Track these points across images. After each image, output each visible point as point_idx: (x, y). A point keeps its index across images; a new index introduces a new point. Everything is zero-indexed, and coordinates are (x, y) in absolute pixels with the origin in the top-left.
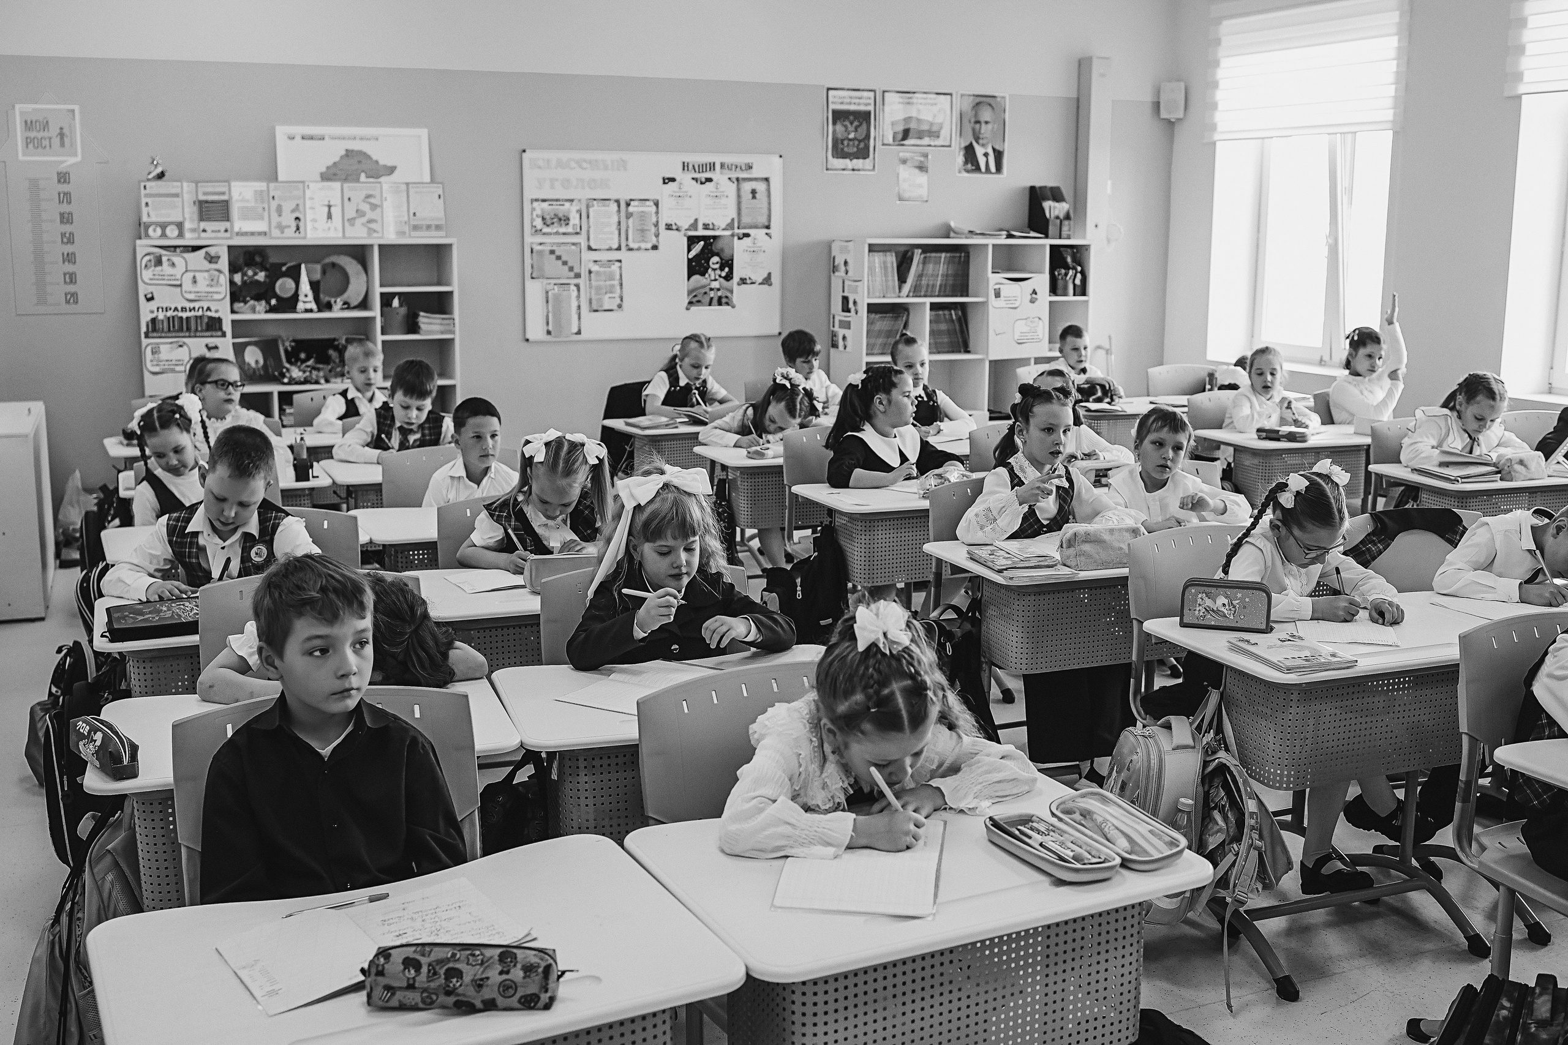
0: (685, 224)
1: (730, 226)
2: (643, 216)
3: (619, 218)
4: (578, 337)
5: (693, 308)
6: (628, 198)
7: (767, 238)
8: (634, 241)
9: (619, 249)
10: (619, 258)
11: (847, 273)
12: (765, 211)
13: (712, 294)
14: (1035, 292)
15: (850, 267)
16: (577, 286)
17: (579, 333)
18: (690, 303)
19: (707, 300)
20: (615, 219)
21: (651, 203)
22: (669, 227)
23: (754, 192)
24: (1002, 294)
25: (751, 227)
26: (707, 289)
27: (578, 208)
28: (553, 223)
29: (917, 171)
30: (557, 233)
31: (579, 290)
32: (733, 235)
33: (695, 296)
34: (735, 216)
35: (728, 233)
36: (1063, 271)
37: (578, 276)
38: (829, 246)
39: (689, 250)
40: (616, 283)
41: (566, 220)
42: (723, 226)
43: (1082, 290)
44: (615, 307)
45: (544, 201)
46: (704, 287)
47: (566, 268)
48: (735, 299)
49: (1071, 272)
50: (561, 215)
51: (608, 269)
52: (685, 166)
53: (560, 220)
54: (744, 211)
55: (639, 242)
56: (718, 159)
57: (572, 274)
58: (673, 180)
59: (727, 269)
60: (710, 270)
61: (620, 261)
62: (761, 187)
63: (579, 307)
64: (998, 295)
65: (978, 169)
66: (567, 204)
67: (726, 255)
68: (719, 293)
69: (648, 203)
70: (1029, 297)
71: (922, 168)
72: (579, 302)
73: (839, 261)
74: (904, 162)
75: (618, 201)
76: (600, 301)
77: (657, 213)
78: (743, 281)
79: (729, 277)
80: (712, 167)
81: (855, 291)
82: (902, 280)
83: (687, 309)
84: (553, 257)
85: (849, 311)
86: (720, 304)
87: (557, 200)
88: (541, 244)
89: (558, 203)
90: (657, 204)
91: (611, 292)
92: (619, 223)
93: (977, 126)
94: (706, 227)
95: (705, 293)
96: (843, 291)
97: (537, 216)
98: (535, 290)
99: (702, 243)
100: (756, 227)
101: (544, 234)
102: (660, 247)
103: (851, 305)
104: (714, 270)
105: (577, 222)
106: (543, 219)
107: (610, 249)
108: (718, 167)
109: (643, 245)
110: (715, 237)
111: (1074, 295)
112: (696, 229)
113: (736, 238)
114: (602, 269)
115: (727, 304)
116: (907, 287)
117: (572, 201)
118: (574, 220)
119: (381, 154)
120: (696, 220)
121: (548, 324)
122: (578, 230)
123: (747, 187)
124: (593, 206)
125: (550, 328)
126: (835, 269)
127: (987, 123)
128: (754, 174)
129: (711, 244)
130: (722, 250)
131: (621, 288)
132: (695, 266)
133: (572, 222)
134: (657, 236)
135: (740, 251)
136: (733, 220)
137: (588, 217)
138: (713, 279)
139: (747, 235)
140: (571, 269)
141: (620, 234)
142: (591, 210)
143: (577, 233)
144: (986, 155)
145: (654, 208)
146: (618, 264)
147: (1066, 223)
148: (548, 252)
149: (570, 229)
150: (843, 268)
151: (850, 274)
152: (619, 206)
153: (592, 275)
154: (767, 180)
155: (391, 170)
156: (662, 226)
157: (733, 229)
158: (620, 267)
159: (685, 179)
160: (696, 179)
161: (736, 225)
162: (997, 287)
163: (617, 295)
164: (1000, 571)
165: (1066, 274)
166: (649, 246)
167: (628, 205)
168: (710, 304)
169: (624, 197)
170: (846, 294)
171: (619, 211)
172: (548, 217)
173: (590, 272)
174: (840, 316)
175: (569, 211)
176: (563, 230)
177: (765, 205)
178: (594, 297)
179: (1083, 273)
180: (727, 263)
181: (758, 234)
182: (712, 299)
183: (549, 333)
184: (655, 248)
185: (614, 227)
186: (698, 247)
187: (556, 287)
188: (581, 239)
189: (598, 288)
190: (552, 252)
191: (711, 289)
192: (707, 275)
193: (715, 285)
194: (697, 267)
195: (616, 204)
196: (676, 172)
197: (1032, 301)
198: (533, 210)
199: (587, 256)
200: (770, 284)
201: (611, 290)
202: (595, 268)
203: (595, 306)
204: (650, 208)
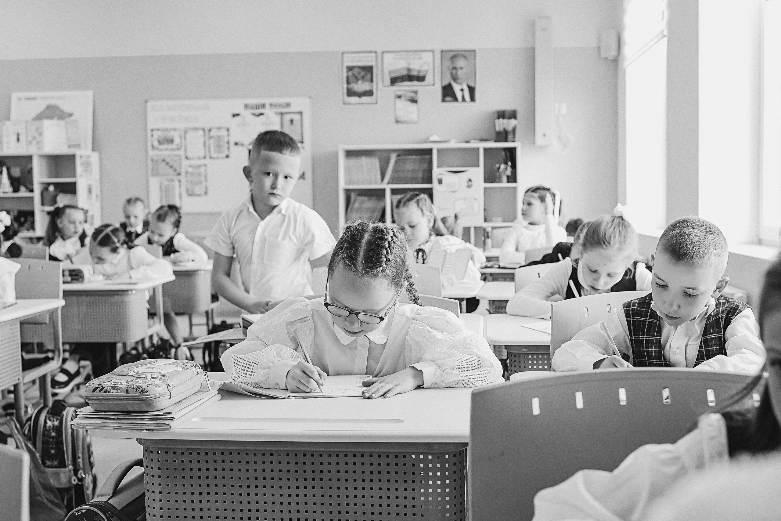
2: (219, 138)
3: (205, 140)
6: (211, 127)
8: (214, 153)
9: (205, 158)
12: (300, 132)
14: (470, 180)
16: (180, 181)
20: (202, 140)
21: (224, 130)
22: (236, 144)
23: (292, 121)
24: (444, 181)
27: (179, 134)
28: (164, 143)
29: (409, 103)
30: (167, 149)
31: (180, 183)
37: (179, 174)
40: (203, 178)
41: (171, 141)
43: (513, 179)
44: (203, 193)
45: (158, 130)
47: (172, 170)
50: (168, 138)
52: (246, 106)
53: (168, 141)
55: (218, 153)
56: (267, 101)
57: (176, 174)
58: (238, 115)
61: (205, 165)
62: (296, 117)
63: (180, 194)
64: (440, 182)
65: (455, 99)
66: (172, 132)
69: (222, 130)
70: (466, 184)
71: (414, 101)
72: (181, 190)
74: (399, 97)
75: (204, 130)
76: (193, 189)
77: (228, 135)
80: (264, 106)
82: (383, 173)
84: (164, 163)
87: (166, 129)
88: (157, 156)
89: (167, 131)
90: (228, 130)
92: (205, 142)
93: (454, 72)
97: (154, 139)
98: (154, 183)
101: (159, 150)
102: (231, 156)
105: (179, 142)
106: (158, 141)
107: (199, 158)
108: (267, 106)
109: (220, 156)
111: (508, 182)
114: (195, 171)
116: (387, 178)
117: (175, 130)
118: (177, 141)
119: (66, 107)
122: (179, 147)
123: (287, 118)
124: (188, 132)
127: (461, 68)
128: (293, 109)
131: (206, 182)
133: (175, 142)
134: (229, 149)
137: (185, 139)
140: (175, 170)
141: (205, 149)
142: (187, 135)
143: (179, 149)
144: (462, 90)
145: (226, 133)
146: (204, 167)
148: (161, 161)
149: (174, 147)
152: (204, 132)
153: (188, 174)
154: (301, 113)
155: (71, 115)
156: (232, 144)
158: (206, 169)
159: (247, 114)
160: (253, 114)
162: (440, 177)
163: (204, 186)
166: (224, 155)
167: (210, 130)
169: (207, 127)
171: (204, 135)
172: (161, 140)
173: (187, 172)
175: (173, 136)
176: (170, 147)
177: (300, 129)
178: (189, 188)
179: (512, 166)
184: (227, 157)
185: (201, 145)
187: (166, 181)
188: (181, 153)
189: (192, 182)
190: (164, 160)
195: (202, 131)
196: (240, 109)
197: (467, 186)
198: (152, 135)
199: (185, 163)
200: (304, 178)
201: (200, 183)
202: (190, 170)
203: (190, 192)
204: (224, 133)
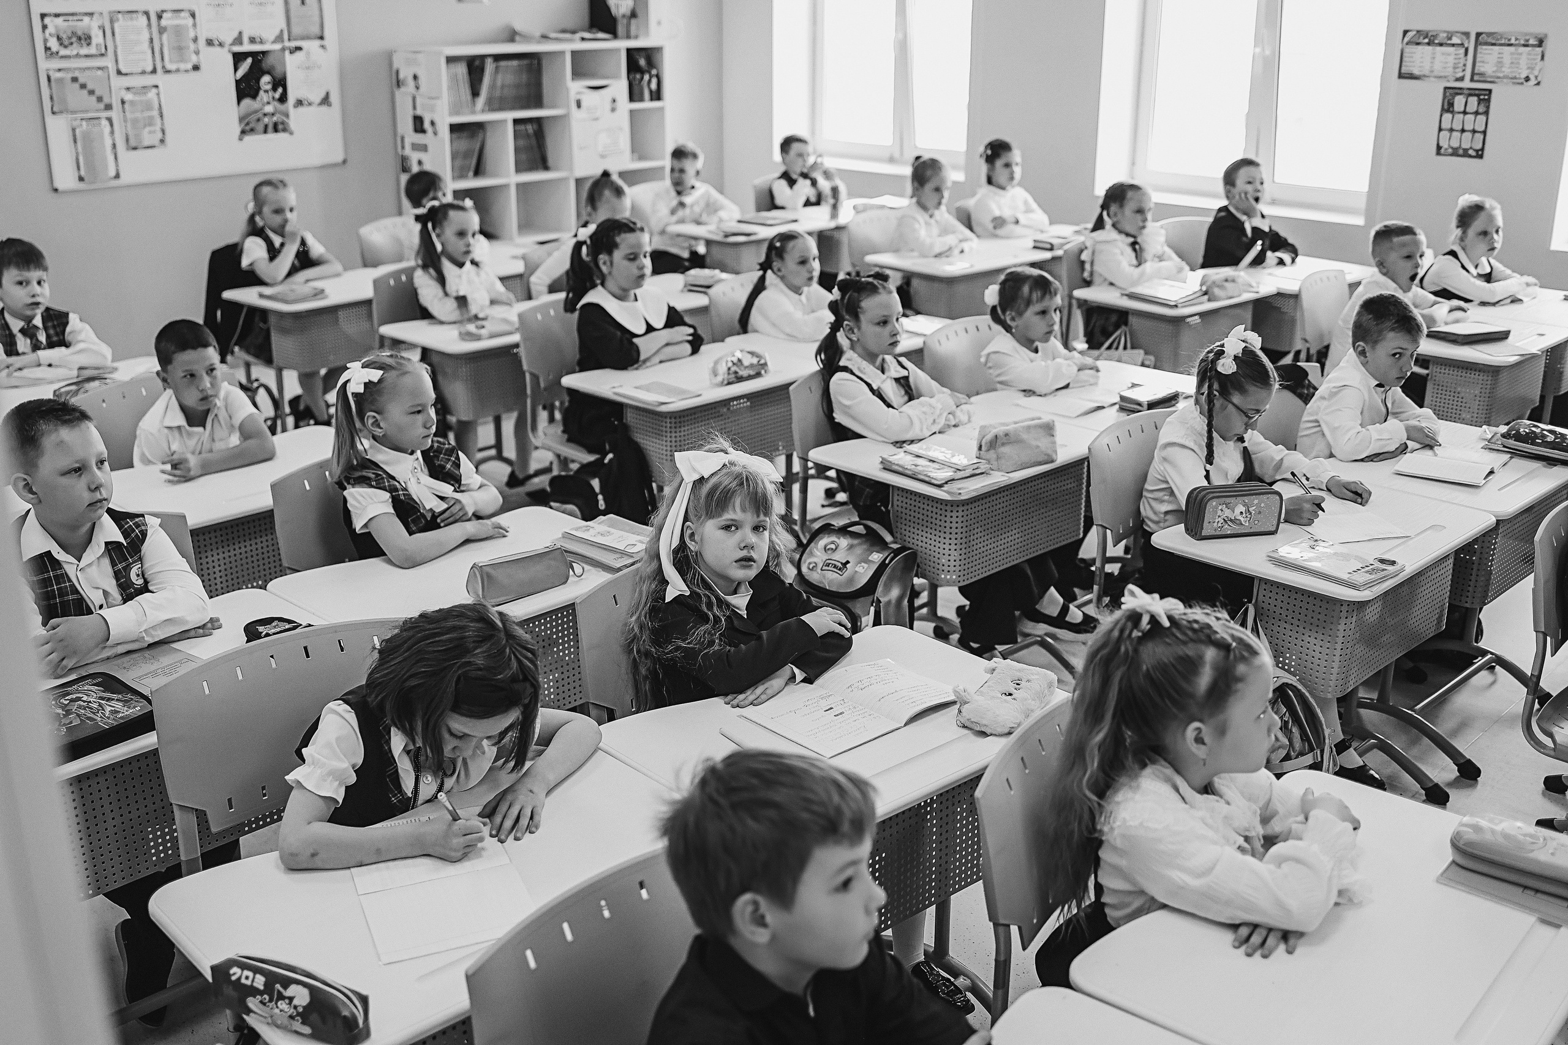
0: (228, 38)
1: (279, 38)
2: (179, 31)
3: (151, 34)
4: (116, 183)
5: (248, 138)
6: (159, 9)
7: (321, 50)
8: (171, 61)
9: (154, 71)
10: (155, 83)
11: (417, 88)
12: (317, 19)
13: (266, 120)
14: (615, 101)
15: (422, 81)
16: (110, 120)
17: (117, 176)
18: (243, 132)
19: (260, 127)
20: (147, 36)
21: (187, 14)
22: (210, 42)
24: (583, 104)
25: (303, 38)
26: (260, 115)
27: (100, 23)
28: (72, 44)
30: (78, 56)
31: (112, 125)
32: (283, 49)
33: (248, 124)
34: (284, 26)
35: (278, 47)
36: (638, 76)
37: (109, 107)
38: (389, 56)
39: (236, 70)
40: (156, 113)
41: (87, 39)
42: (272, 38)
43: (657, 95)
44: (156, 142)
45: (57, 15)
46: (256, 112)
47: (93, 99)
48: (292, 123)
49: (646, 77)
50: (80, 33)
51: (143, 98)
53: (80, 39)
54: (293, 20)
55: (178, 62)
57: (102, 106)
59: (280, 90)
60: (261, 93)
61: (157, 87)
63: (114, 146)
64: (579, 104)
66: (86, 19)
67: (278, 73)
68: (275, 119)
69: (183, 14)
70: (610, 107)
72: (114, 140)
73: (406, 73)
75: (147, 13)
76: (138, 136)
77: (195, 25)
78: (299, 103)
79: (283, 99)
81: (432, 109)
82: (475, 93)
83: (241, 139)
84: (76, 86)
85: (423, 131)
86: (276, 130)
87: (72, 14)
88: (60, 70)
89: (75, 18)
90: (193, 15)
91: (150, 124)
92: (151, 40)
94: (252, 40)
95: (258, 120)
96: (415, 108)
97: (50, 35)
98: (58, 128)
99: (249, 60)
100: (306, 37)
101: (63, 57)
102: (203, 66)
103: (427, 125)
104: (266, 91)
105: (101, 40)
106: (59, 38)
107: (143, 73)
109: (182, 66)
110: (264, 53)
111: (652, 99)
112: (241, 43)
113: (287, 52)
114: (137, 98)
115: (285, 130)
116: (481, 101)
117: (91, 14)
118: (97, 38)
120: (240, 33)
121: (78, 168)
122: (103, 51)
124: (118, 20)
125: (83, 173)
126: (399, 84)
129: (260, 61)
130: (273, 67)
131: (162, 119)
132: (244, 88)
133: (94, 41)
134: (197, 52)
135: (292, 66)
136: (282, 31)
137: (113, 34)
138: (265, 101)
139: (299, 49)
140: (100, 99)
141: (153, 53)
142: (116, 25)
143: (102, 55)
145: (190, 21)
146: (154, 90)
147: (633, 21)
148: (69, 80)
149: (93, 50)
150: (411, 83)
151: (422, 89)
152: (149, 19)
153: (126, 106)
156: (202, 42)
157: (283, 41)
158: (158, 94)
161: (286, 36)
162: (578, 97)
163: (158, 127)
164: (940, 486)
165: (642, 78)
166: (189, 66)
167: (160, 17)
168: (265, 132)
169: (154, 8)
170: (419, 112)
171: (149, 25)
172: (64, 36)
173: (123, 102)
174: (411, 137)
175: (89, 28)
176: (84, 51)
177: (317, 12)
178: (130, 133)
179: (658, 76)
180: (280, 83)
181: (311, 46)
182: (266, 126)
183: (81, 179)
184: (196, 68)
185: (146, 45)
186: (246, 65)
187: (84, 123)
188: (108, 62)
189: (135, 121)
190: (75, 80)
191: (265, 115)
192: (258, 98)
193: (269, 109)
194: (246, 89)
195: (145, 18)
197: (613, 110)
198: (45, 27)
199: (117, 82)
200: (329, 105)
201: (150, 122)
202: (128, 97)
203: (133, 143)
204: (186, 21)
